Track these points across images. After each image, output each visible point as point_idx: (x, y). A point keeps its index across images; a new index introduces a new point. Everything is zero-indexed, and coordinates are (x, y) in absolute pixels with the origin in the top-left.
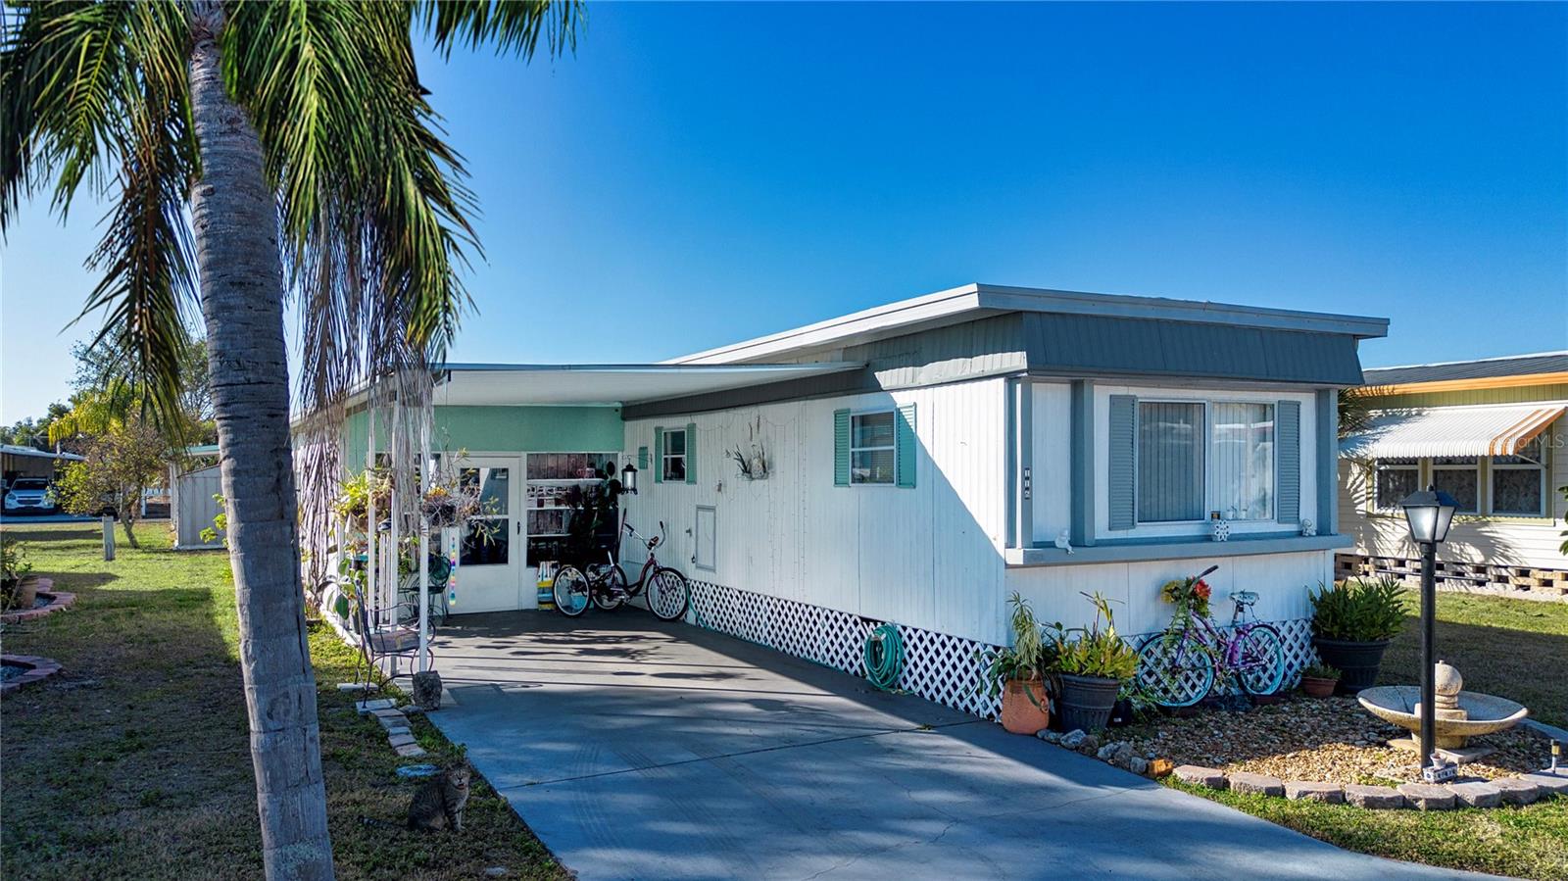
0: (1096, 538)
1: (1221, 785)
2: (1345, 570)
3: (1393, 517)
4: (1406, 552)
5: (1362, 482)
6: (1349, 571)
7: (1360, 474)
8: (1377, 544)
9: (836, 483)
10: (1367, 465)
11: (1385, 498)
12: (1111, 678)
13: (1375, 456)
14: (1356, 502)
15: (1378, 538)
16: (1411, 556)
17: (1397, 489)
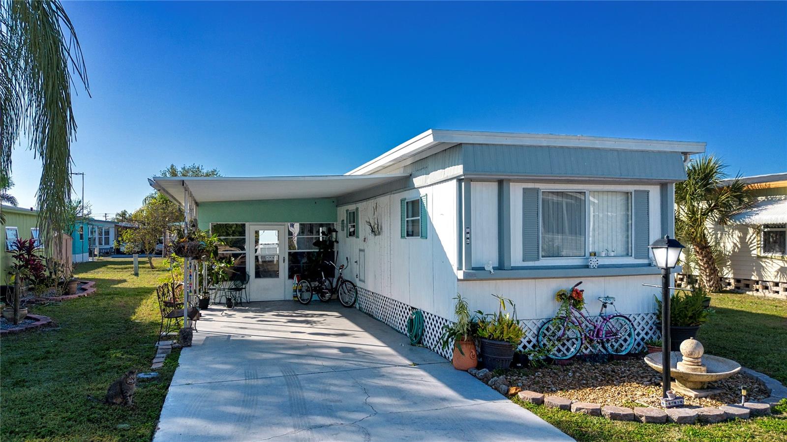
0: (512, 265)
1: (539, 402)
2: (745, 288)
3: (772, 258)
4: (779, 278)
5: (754, 238)
6: (747, 288)
7: (753, 233)
8: (763, 273)
9: (401, 237)
10: (757, 228)
11: (768, 246)
12: (507, 341)
13: (761, 223)
14: (751, 249)
15: (764, 270)
16: (782, 280)
17: (775, 242)
